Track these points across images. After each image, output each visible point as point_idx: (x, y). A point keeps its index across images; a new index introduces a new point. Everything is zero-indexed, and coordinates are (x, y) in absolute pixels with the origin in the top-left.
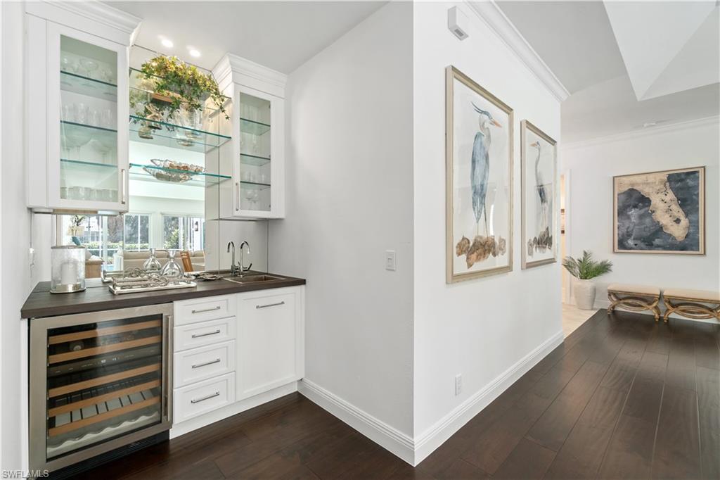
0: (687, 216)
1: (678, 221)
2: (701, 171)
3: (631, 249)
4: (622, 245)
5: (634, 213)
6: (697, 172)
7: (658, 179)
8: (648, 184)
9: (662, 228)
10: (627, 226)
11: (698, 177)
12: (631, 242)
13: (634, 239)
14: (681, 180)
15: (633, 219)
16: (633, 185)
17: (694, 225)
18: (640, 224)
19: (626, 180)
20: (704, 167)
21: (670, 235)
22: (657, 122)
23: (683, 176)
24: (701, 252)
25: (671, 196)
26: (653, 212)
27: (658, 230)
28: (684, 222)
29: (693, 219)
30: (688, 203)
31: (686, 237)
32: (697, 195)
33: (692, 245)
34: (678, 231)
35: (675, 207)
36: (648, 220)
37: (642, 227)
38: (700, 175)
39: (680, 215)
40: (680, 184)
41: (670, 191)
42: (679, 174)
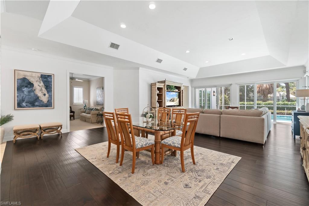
0: (48, 93)
1: (45, 95)
3: (24, 107)
4: (19, 105)
5: (25, 90)
6: (51, 76)
7: (37, 75)
8: (32, 77)
10: (22, 96)
12: (24, 104)
13: (26, 102)
14: (46, 78)
15: (25, 93)
16: (25, 76)
17: (50, 96)
18: (29, 95)
19: (22, 73)
20: (54, 74)
21: (42, 101)
24: (53, 107)
25: (42, 84)
26: (35, 90)
27: (37, 98)
28: (47, 95)
29: (50, 94)
30: (48, 87)
31: (48, 102)
32: (51, 85)
33: (50, 105)
34: (45, 99)
35: (44, 89)
36: (32, 94)
37: (30, 97)
38: (53, 77)
39: (46, 92)
40: (45, 79)
41: (42, 82)
42: (45, 75)
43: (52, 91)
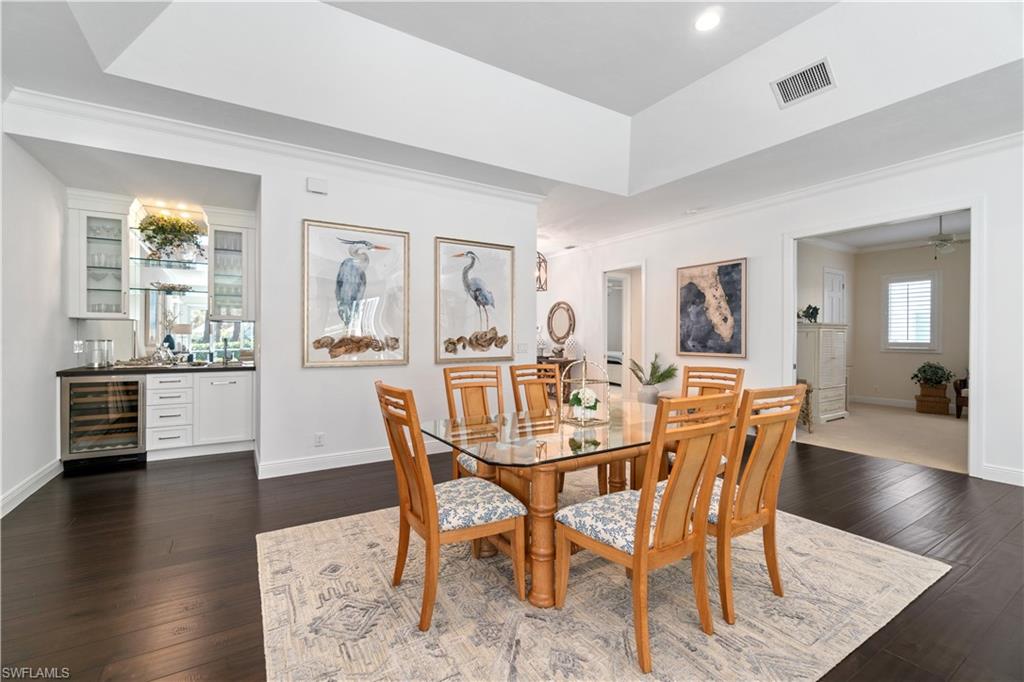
0: (732, 315)
1: (725, 320)
2: (743, 262)
3: (690, 351)
4: (684, 347)
5: (692, 309)
6: (740, 264)
7: (710, 272)
8: (703, 277)
9: (713, 327)
10: (687, 324)
11: (740, 271)
12: (690, 343)
13: (693, 340)
14: (728, 274)
15: (692, 317)
16: (691, 278)
17: (737, 323)
18: (698, 322)
19: (687, 272)
20: (745, 259)
21: (719, 335)
22: (699, 209)
23: (730, 269)
24: (743, 354)
25: (720, 292)
26: (707, 309)
27: (711, 329)
28: (730, 320)
29: (737, 317)
30: (734, 298)
31: (732, 337)
32: (740, 290)
33: (735, 347)
34: (725, 331)
35: (724, 304)
36: (703, 318)
37: (698, 326)
38: (743, 267)
39: (727, 313)
40: (727, 278)
41: (720, 286)
42: (726, 267)
43: (740, 307)
